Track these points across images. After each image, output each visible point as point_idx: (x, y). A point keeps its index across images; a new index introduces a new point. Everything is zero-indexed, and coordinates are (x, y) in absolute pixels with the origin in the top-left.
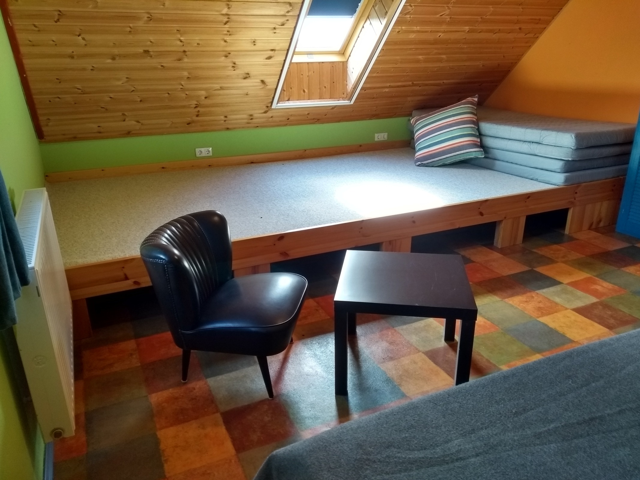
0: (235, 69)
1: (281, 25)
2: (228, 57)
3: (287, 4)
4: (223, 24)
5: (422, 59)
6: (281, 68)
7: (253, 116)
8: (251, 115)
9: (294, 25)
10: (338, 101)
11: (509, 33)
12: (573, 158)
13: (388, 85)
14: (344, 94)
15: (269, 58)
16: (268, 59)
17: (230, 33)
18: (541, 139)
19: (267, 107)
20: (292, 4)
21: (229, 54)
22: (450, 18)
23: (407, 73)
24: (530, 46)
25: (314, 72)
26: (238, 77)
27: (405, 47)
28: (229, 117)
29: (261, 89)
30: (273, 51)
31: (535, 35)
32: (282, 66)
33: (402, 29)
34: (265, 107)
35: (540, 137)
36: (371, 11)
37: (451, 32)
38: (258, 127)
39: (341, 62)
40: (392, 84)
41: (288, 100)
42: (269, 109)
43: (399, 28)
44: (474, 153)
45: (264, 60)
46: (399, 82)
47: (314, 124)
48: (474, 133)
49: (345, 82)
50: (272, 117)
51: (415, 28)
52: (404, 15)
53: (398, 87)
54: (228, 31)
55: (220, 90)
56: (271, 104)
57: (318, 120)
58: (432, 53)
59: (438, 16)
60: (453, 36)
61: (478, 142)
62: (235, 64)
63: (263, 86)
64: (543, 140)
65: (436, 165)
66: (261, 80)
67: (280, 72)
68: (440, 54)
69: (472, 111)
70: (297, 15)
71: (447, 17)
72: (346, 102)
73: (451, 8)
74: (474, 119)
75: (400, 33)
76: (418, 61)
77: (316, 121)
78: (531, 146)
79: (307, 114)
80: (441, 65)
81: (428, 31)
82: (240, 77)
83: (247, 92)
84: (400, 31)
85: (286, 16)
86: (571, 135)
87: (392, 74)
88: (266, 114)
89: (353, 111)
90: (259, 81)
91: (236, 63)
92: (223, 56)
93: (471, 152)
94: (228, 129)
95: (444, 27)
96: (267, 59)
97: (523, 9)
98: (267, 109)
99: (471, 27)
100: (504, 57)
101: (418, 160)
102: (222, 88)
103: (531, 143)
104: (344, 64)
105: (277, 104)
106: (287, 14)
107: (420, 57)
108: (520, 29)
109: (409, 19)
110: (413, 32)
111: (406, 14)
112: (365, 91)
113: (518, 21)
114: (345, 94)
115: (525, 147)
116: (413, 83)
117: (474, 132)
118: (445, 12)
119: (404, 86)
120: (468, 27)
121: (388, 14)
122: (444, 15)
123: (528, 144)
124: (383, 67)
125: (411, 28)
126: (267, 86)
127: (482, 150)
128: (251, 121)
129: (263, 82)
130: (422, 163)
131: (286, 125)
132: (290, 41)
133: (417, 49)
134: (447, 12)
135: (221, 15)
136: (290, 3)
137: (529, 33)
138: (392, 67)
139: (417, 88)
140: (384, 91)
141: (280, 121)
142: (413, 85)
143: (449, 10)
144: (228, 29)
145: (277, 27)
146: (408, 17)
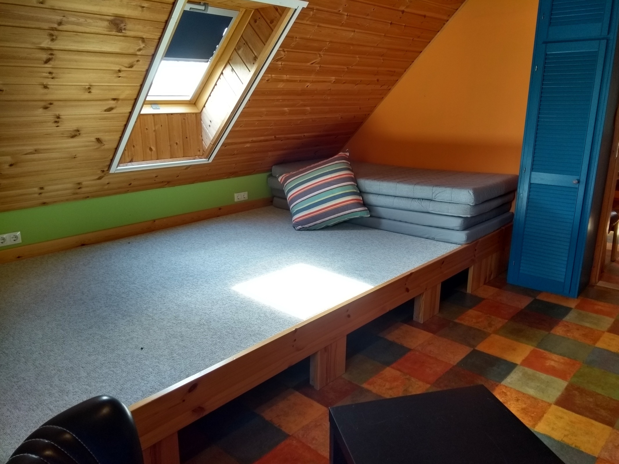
0: (59, 124)
1: (129, 67)
2: (49, 109)
3: (139, 40)
4: (43, 62)
5: (288, 111)
6: (124, 123)
7: (82, 184)
8: (79, 184)
9: (146, 67)
10: (194, 159)
11: (368, 84)
12: (471, 215)
13: (250, 139)
14: (199, 151)
15: (110, 109)
16: (108, 111)
17: (54, 75)
18: (434, 195)
19: (103, 171)
20: (145, 39)
21: (51, 104)
22: (320, 67)
23: (271, 126)
24: (383, 98)
25: (161, 126)
26: (62, 135)
27: (272, 98)
28: (47, 188)
29: (95, 149)
30: (116, 101)
31: (388, 87)
32: (126, 119)
33: (272, 77)
34: (99, 172)
35: (432, 194)
36: (233, 54)
37: (319, 82)
38: (88, 197)
39: (193, 113)
40: (254, 139)
41: (131, 161)
42: (105, 174)
43: (268, 76)
44: (359, 213)
45: (101, 113)
46: (262, 136)
47: (163, 187)
48: (355, 191)
49: (200, 136)
50: (108, 184)
51: (285, 77)
52: (276, 61)
53: (261, 141)
54: (50, 73)
55: (34, 154)
56: (107, 167)
57: (168, 182)
58: (298, 105)
59: (309, 64)
60: (320, 87)
61: (361, 200)
62: (58, 117)
63: (98, 145)
64: (436, 197)
65: (319, 228)
66: (96, 139)
67: (122, 128)
68: (305, 106)
69: (348, 167)
70: (151, 54)
71: (317, 66)
72: (203, 161)
73: (322, 55)
74: (352, 176)
75: (269, 81)
76: (283, 113)
77: (165, 184)
78: (423, 203)
79: (155, 176)
80: (305, 117)
81: (297, 81)
82: (66, 135)
83: (75, 155)
84: (269, 80)
85: (137, 55)
86: (468, 191)
87: (256, 128)
88: (100, 180)
89: (210, 170)
90: (93, 139)
91: (61, 117)
92: (41, 108)
93: (356, 212)
94: (44, 204)
95: (313, 77)
96: (106, 111)
97: (383, 60)
98: (103, 174)
99: (337, 78)
100: (360, 108)
101: (298, 224)
102: (36, 151)
103: (422, 200)
104: (198, 117)
105: (117, 167)
106: (139, 53)
107: (286, 109)
108: (378, 80)
109: (280, 66)
110: (283, 81)
111: (278, 60)
112: (225, 147)
113: (377, 72)
114: (201, 151)
115: (415, 205)
116: (275, 137)
117: (355, 189)
118: (316, 60)
119: (266, 141)
120: (334, 78)
121: (258, 60)
122: (315, 63)
123: (419, 201)
124: (247, 120)
125: (280, 77)
126: (104, 145)
127: (367, 209)
128: (79, 191)
129: (98, 140)
130: (303, 227)
131: (127, 192)
132: (139, 88)
133: (284, 100)
134: (318, 60)
135: (39, 49)
136: (143, 38)
137: (384, 85)
138: (256, 119)
139: (279, 142)
140: (246, 146)
141: (119, 188)
142: (276, 139)
143: (320, 58)
144: (50, 70)
145: (123, 69)
146: (280, 64)
